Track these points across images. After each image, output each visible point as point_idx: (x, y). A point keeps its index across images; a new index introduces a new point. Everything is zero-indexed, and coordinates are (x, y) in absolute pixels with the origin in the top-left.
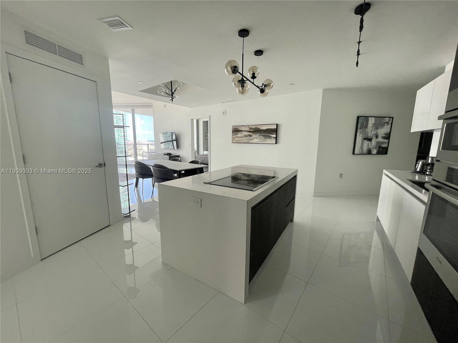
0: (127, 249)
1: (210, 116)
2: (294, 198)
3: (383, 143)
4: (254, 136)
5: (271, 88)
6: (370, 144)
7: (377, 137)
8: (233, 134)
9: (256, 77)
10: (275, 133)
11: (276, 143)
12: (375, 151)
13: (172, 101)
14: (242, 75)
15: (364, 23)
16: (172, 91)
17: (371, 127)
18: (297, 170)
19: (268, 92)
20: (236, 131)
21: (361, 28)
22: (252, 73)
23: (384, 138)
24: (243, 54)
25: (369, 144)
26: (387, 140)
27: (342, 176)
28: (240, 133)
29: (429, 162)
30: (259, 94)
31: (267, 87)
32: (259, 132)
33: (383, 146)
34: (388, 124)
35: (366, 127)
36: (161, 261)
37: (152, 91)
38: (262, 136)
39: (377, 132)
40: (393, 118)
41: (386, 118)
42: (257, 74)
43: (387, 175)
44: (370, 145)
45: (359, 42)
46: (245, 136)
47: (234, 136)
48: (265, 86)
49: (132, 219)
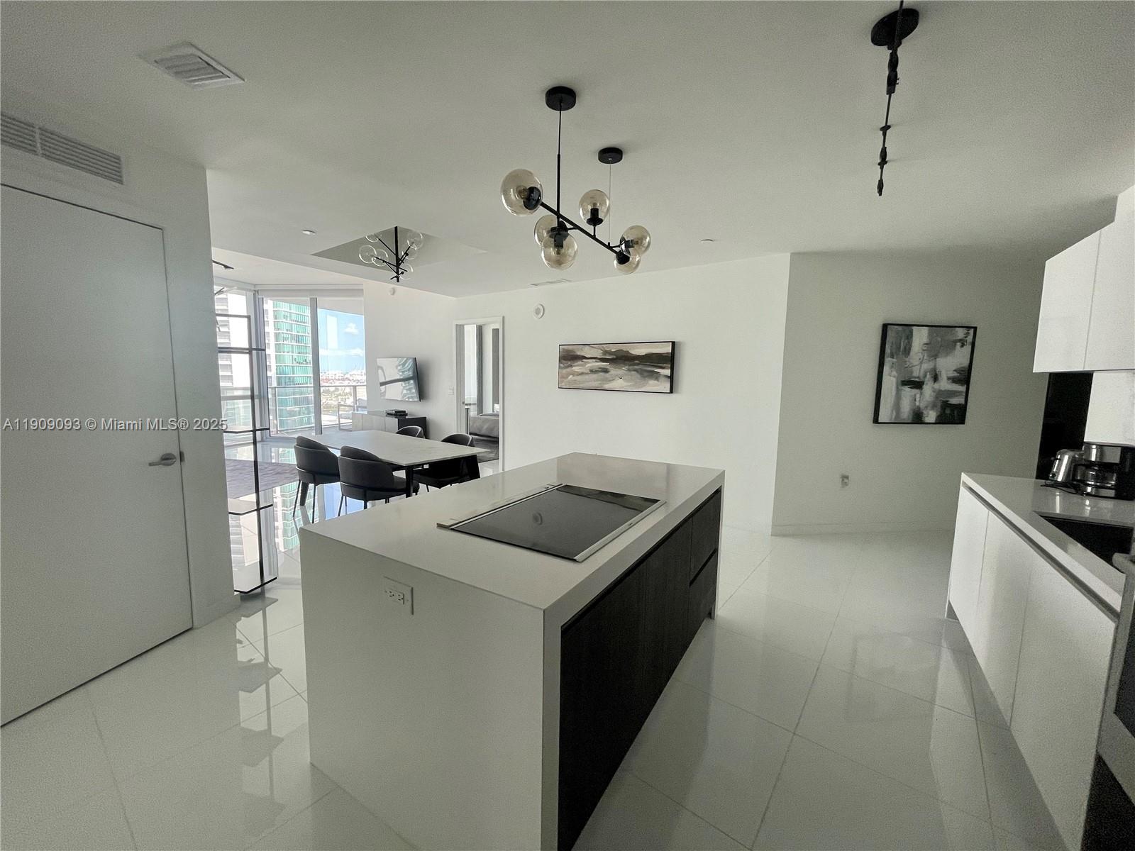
0: (244, 691)
1: (503, 317)
2: (715, 552)
3: (953, 394)
4: (615, 371)
5: (643, 249)
6: (918, 396)
7: (936, 378)
8: (562, 365)
9: (600, 221)
10: (669, 366)
11: (671, 392)
12: (931, 416)
13: (398, 281)
14: (557, 213)
15: (899, 70)
16: (397, 254)
17: (921, 351)
18: (724, 471)
19: (639, 262)
20: (569, 357)
21: (892, 82)
22: (590, 208)
23: (954, 380)
24: (559, 156)
25: (915, 395)
26: (962, 385)
27: (846, 480)
28: (580, 363)
29: (1093, 459)
30: (615, 265)
31: (633, 247)
32: (626, 362)
33: (954, 401)
34: (962, 346)
35: (907, 351)
36: (309, 760)
37: (345, 253)
38: (633, 372)
39: (935, 366)
40: (975, 329)
41: (957, 329)
42: (605, 210)
43: (971, 490)
44: (918, 400)
45: (885, 129)
46: (592, 371)
47: (564, 371)
48: (629, 244)
49: (267, 602)
